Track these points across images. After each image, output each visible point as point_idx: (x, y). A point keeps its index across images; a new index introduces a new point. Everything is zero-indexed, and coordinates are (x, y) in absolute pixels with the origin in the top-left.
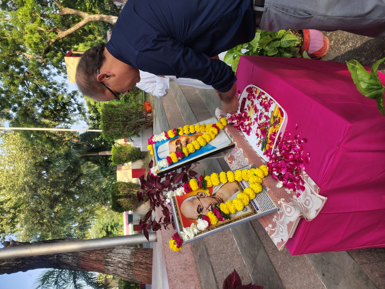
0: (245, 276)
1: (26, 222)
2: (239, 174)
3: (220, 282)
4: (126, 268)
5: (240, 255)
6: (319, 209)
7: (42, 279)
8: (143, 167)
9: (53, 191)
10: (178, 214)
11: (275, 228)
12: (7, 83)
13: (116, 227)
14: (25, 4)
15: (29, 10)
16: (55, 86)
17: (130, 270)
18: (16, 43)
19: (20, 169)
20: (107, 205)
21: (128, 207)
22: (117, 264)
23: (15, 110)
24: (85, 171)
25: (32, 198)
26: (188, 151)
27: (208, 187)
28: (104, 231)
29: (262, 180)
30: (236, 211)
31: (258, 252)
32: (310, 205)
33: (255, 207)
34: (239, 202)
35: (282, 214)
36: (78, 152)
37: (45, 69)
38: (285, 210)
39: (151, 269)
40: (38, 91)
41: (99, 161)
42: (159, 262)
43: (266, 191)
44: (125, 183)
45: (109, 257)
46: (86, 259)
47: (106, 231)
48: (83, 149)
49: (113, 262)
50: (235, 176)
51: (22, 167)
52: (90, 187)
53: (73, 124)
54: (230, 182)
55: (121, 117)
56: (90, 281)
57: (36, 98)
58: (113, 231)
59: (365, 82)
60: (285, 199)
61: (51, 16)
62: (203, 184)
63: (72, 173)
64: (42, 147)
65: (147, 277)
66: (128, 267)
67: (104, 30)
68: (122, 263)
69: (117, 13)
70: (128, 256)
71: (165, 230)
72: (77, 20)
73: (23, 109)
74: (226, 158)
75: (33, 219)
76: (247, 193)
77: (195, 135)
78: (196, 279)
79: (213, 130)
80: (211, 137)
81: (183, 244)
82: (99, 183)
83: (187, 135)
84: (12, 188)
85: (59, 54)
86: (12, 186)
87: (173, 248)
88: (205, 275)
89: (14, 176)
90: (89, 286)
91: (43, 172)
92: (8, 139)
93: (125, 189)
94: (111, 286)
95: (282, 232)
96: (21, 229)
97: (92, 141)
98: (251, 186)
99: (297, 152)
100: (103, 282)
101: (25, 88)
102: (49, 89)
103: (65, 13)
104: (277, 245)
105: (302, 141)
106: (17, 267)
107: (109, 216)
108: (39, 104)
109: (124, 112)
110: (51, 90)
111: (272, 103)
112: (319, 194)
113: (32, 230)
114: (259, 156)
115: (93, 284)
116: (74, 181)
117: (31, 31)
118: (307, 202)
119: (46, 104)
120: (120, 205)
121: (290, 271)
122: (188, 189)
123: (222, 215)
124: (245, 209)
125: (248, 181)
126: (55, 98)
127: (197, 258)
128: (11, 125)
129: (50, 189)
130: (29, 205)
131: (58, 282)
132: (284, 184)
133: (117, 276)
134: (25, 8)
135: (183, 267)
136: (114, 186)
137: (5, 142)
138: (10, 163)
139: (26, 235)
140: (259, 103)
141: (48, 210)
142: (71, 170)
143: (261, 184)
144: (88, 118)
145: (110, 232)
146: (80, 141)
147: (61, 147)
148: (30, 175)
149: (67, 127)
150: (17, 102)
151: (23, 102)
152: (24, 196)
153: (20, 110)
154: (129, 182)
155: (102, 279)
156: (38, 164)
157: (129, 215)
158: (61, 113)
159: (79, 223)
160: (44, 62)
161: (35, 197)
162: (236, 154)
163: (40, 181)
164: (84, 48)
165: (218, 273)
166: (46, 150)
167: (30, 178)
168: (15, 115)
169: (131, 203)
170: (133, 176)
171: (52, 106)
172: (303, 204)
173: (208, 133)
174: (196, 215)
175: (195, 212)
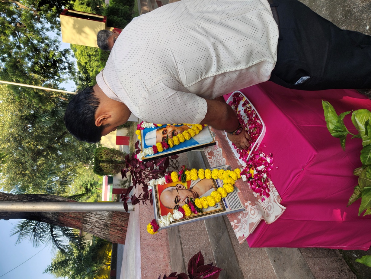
0: (208, 252)
1: (9, 171)
2: (215, 173)
3: (186, 255)
5: (207, 234)
6: (278, 216)
7: (21, 225)
8: (127, 136)
9: (37, 145)
10: (157, 202)
11: (239, 224)
13: (96, 186)
16: (47, 42)
17: (106, 230)
19: (5, 120)
20: (88, 164)
21: (110, 172)
22: (94, 223)
23: (4, 60)
25: (16, 149)
26: (173, 143)
27: (186, 180)
28: (84, 188)
29: (235, 182)
30: (209, 206)
31: (223, 234)
32: (271, 210)
33: (225, 205)
34: (212, 200)
35: (247, 214)
36: (64, 110)
37: (38, 22)
38: (249, 212)
39: (126, 231)
40: (30, 44)
42: (134, 229)
43: (237, 192)
44: (109, 149)
45: (87, 216)
46: (65, 216)
47: (85, 188)
49: (91, 222)
50: (212, 174)
51: (7, 118)
52: (74, 146)
53: (62, 82)
54: (207, 179)
56: (66, 232)
57: (27, 51)
58: (92, 189)
59: (333, 124)
60: (251, 202)
62: (183, 178)
63: (57, 130)
64: (29, 101)
65: (121, 238)
66: (104, 227)
68: (99, 224)
70: (105, 217)
71: (143, 205)
73: (12, 60)
74: (206, 153)
75: (16, 169)
76: (220, 192)
77: (181, 128)
78: (165, 248)
79: (198, 126)
81: (158, 229)
82: (82, 143)
85: (54, 9)
87: (150, 231)
88: (174, 247)
90: (65, 237)
91: (28, 126)
93: (108, 155)
94: (86, 239)
95: (244, 229)
96: (3, 177)
98: (224, 186)
100: (79, 234)
101: (16, 39)
102: (40, 43)
104: (239, 238)
107: (90, 175)
108: (29, 58)
110: (43, 45)
112: (280, 204)
113: (14, 179)
114: (236, 158)
115: (69, 235)
116: (59, 139)
118: (269, 208)
119: (37, 58)
120: (102, 169)
121: (247, 255)
122: (169, 180)
123: (196, 209)
124: (216, 206)
125: (223, 180)
126: (46, 54)
127: (169, 231)
129: (34, 142)
130: (12, 155)
131: (36, 230)
133: (93, 233)
135: (156, 237)
136: (98, 150)
139: (7, 183)
140: (244, 109)
141: (30, 163)
142: (56, 127)
143: (233, 185)
144: (77, 78)
145: (89, 189)
146: (67, 100)
147: (48, 104)
148: (15, 127)
149: (56, 84)
150: (7, 52)
151: (13, 54)
152: (8, 147)
153: (9, 62)
154: (113, 148)
155: (77, 232)
156: (24, 117)
157: (109, 177)
158: (51, 69)
159: (60, 178)
160: (37, 15)
161: (19, 148)
162: (216, 152)
163: (25, 134)
164: (80, 5)
165: (185, 247)
166: (33, 105)
167: (15, 130)
168: (4, 66)
169: (113, 168)
170: (117, 143)
171: (42, 61)
172: (266, 208)
173: (193, 129)
174: (173, 205)
175: (172, 202)
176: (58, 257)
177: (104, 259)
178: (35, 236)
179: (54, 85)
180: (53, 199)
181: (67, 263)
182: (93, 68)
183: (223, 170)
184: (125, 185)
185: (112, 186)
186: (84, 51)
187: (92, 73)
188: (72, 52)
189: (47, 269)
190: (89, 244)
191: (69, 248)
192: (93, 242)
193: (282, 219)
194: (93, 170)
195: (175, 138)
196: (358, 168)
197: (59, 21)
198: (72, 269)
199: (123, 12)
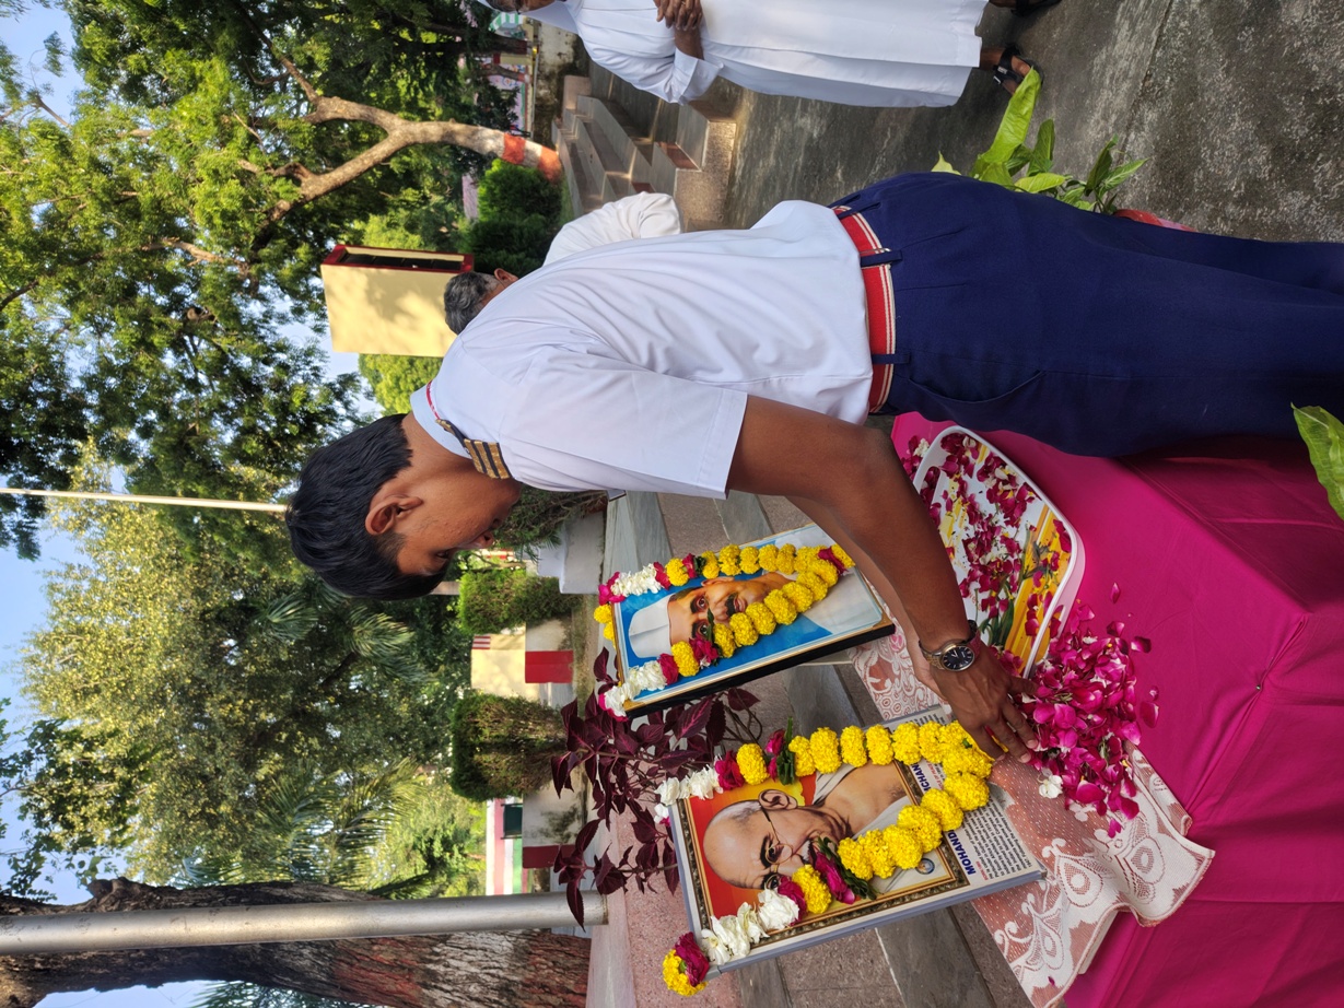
1: (162, 810)
2: (907, 740)
4: (495, 1002)
6: (1184, 888)
8: (563, 647)
9: (256, 708)
10: (693, 865)
11: (1027, 935)
12: (127, 341)
13: (462, 846)
14: (200, 85)
15: (212, 106)
16: (282, 357)
17: (507, 1007)
18: (163, 212)
19: (150, 629)
20: (433, 765)
21: (509, 785)
22: (464, 984)
23: (146, 432)
24: (365, 647)
25: (187, 729)
26: (733, 640)
27: (798, 774)
28: (420, 856)
29: (991, 766)
30: (896, 870)
31: (963, 994)
32: (1153, 870)
33: (960, 861)
34: (906, 840)
35: (1055, 892)
37: (252, 298)
38: (1065, 882)
40: (227, 372)
41: (413, 614)
42: (612, 996)
43: (1002, 807)
44: (501, 699)
45: (437, 958)
46: (359, 961)
47: (424, 857)
49: (451, 978)
50: (893, 744)
51: (158, 622)
52: (380, 700)
54: (878, 765)
57: (220, 393)
58: (451, 857)
60: (1068, 843)
61: (281, 124)
62: (783, 767)
63: (322, 651)
64: (229, 559)
66: (501, 996)
67: (452, 173)
68: (481, 983)
69: (498, 117)
70: (503, 959)
71: (640, 892)
72: (365, 137)
73: (173, 429)
74: (862, 668)
75: (185, 801)
76: (934, 808)
77: (757, 583)
79: (822, 571)
80: (814, 595)
81: (709, 973)
82: (409, 690)
83: (731, 579)
84: (123, 692)
85: (303, 251)
86: (123, 684)
87: (675, 983)
89: (131, 653)
91: (226, 643)
92: (117, 528)
93: (499, 722)
95: (1052, 953)
96: (144, 831)
98: (948, 783)
99: (1114, 682)
101: (184, 361)
102: (262, 365)
103: (329, 115)
104: (1033, 996)
105: (1134, 647)
106: (130, 969)
107: (438, 804)
108: (227, 416)
110: (270, 370)
111: (1031, 499)
112: (1187, 837)
113: (179, 837)
116: (330, 679)
117: (216, 172)
118: (1145, 859)
119: (250, 415)
120: (480, 775)
122: (732, 778)
123: (848, 882)
124: (927, 866)
125: (941, 764)
126: (281, 397)
127: (747, 995)
128: (131, 480)
129: (246, 701)
130: (174, 752)
132: (1065, 787)
134: (198, 97)
136: (463, 709)
137: (109, 536)
138: (121, 608)
139: (156, 852)
140: (985, 491)
141: (234, 774)
142: (319, 640)
143: (985, 779)
145: (439, 859)
147: (290, 563)
148: (183, 652)
150: (156, 406)
151: (175, 407)
152: (160, 722)
153: (164, 434)
154: (516, 696)
156: (213, 615)
157: (508, 808)
158: (299, 446)
159: (337, 823)
160: (249, 276)
161: (196, 725)
162: (899, 660)
163: (214, 673)
164: (384, 231)
166: (242, 570)
167: (182, 661)
168: (145, 450)
169: (520, 770)
170: (531, 677)
171: (268, 422)
172: (1130, 863)
173: (803, 581)
174: (757, 874)
175: (751, 861)
180: (315, 897)
183: (937, 725)
184: (566, 832)
185: (519, 841)
186: (403, 376)
188: (365, 383)
193: (1205, 902)
194: (449, 785)
195: (738, 621)
197: (320, 289)
199: (526, 235)
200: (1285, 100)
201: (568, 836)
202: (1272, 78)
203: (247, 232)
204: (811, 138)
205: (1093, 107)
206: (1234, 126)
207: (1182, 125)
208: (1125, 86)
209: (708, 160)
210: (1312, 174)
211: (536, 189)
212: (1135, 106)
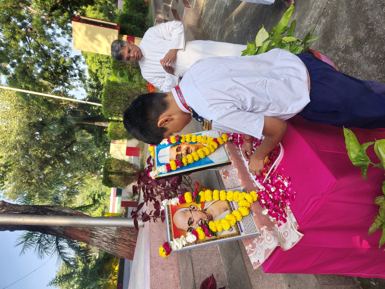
0: (220, 274)
1: (15, 180)
2: (230, 195)
3: (197, 276)
4: (110, 243)
5: (219, 255)
6: (295, 242)
7: (26, 236)
9: (44, 153)
10: (170, 223)
11: (254, 249)
12: (7, 36)
13: (103, 197)
16: (58, 48)
17: (114, 244)
19: (13, 126)
20: (97, 174)
21: (119, 184)
22: (102, 237)
23: (13, 65)
24: (78, 139)
25: (23, 157)
26: (187, 162)
27: (200, 201)
28: (91, 199)
29: (250, 205)
30: (223, 230)
31: (236, 256)
32: (288, 237)
33: (240, 229)
34: (227, 223)
35: (262, 239)
36: (74, 119)
37: (49, 28)
38: (265, 238)
40: (40, 50)
41: (94, 131)
42: (143, 246)
43: (252, 216)
44: (118, 160)
45: (95, 230)
46: (72, 229)
47: (92, 199)
48: (79, 117)
49: (98, 236)
50: (227, 196)
51: (15, 125)
52: (82, 155)
53: (72, 89)
54: (222, 200)
55: (123, 97)
56: (72, 244)
57: (37, 57)
58: (100, 199)
59: (354, 153)
60: (267, 227)
62: (197, 199)
63: (65, 138)
64: (38, 108)
66: (112, 241)
68: (107, 238)
70: (114, 232)
71: (154, 222)
73: (22, 66)
74: (221, 172)
75: (22, 178)
76: (235, 216)
77: (195, 145)
78: (176, 268)
79: (213, 145)
80: (211, 151)
81: (171, 252)
82: (91, 153)
83: (188, 143)
84: (4, 144)
85: (66, 14)
86: (4, 142)
88: (184, 267)
89: (6, 133)
90: (71, 249)
91: (36, 133)
92: (3, 94)
93: (117, 166)
94: (92, 252)
95: (260, 254)
96: (9, 185)
97: (89, 110)
98: (239, 209)
100: (85, 247)
101: (26, 45)
102: (51, 49)
107: (97, 185)
108: (39, 64)
109: (128, 92)
110: (54, 51)
112: (298, 230)
113: (20, 188)
114: (252, 180)
115: (75, 248)
116: (67, 147)
118: (286, 234)
119: (47, 65)
120: (111, 180)
121: (260, 278)
122: (182, 201)
123: (210, 232)
124: (231, 229)
125: (238, 203)
126: (56, 60)
128: (8, 80)
129: (42, 151)
130: (19, 163)
131: (42, 241)
132: (269, 212)
133: (100, 247)
136: (107, 161)
138: (4, 119)
139: (13, 191)
141: (37, 171)
142: (65, 135)
143: (249, 208)
144: (87, 86)
145: (97, 200)
146: (77, 107)
147: (57, 111)
148: (23, 134)
149: (66, 91)
150: (17, 58)
151: (23, 59)
152: (15, 154)
153: (19, 67)
154: (123, 159)
155: (84, 245)
156: (32, 124)
157: (118, 189)
158: (61, 76)
159: (67, 188)
160: (48, 20)
161: (26, 156)
162: (231, 172)
163: (32, 142)
164: (92, 10)
165: (197, 268)
166: (42, 112)
167: (22, 137)
168: (12, 71)
169: (122, 180)
170: (128, 154)
171: (52, 68)
172: (282, 234)
173: (208, 147)
174: (186, 227)
175: (185, 224)
176: (63, 269)
177: (111, 273)
178: (40, 247)
179: (64, 91)
180: (60, 211)
181: (72, 276)
182: (104, 75)
183: (239, 192)
184: (134, 198)
185: (121, 198)
186: (96, 57)
187: (103, 81)
188: (83, 59)
189: (51, 281)
190: (95, 257)
191: (74, 261)
192: (99, 255)
193: (299, 246)
194: (101, 181)
195: (189, 156)
196: (379, 197)
197: (71, 27)
198: (77, 282)
199: (137, 19)
200: (360, 24)
201: (134, 199)
202: (358, 17)
203: (48, 6)
204: (226, 6)
205: (308, 15)
206: (345, 29)
207: (331, 26)
208: (318, 10)
209: (195, 6)
210: (363, 48)
211: (141, 4)
212: (320, 17)
